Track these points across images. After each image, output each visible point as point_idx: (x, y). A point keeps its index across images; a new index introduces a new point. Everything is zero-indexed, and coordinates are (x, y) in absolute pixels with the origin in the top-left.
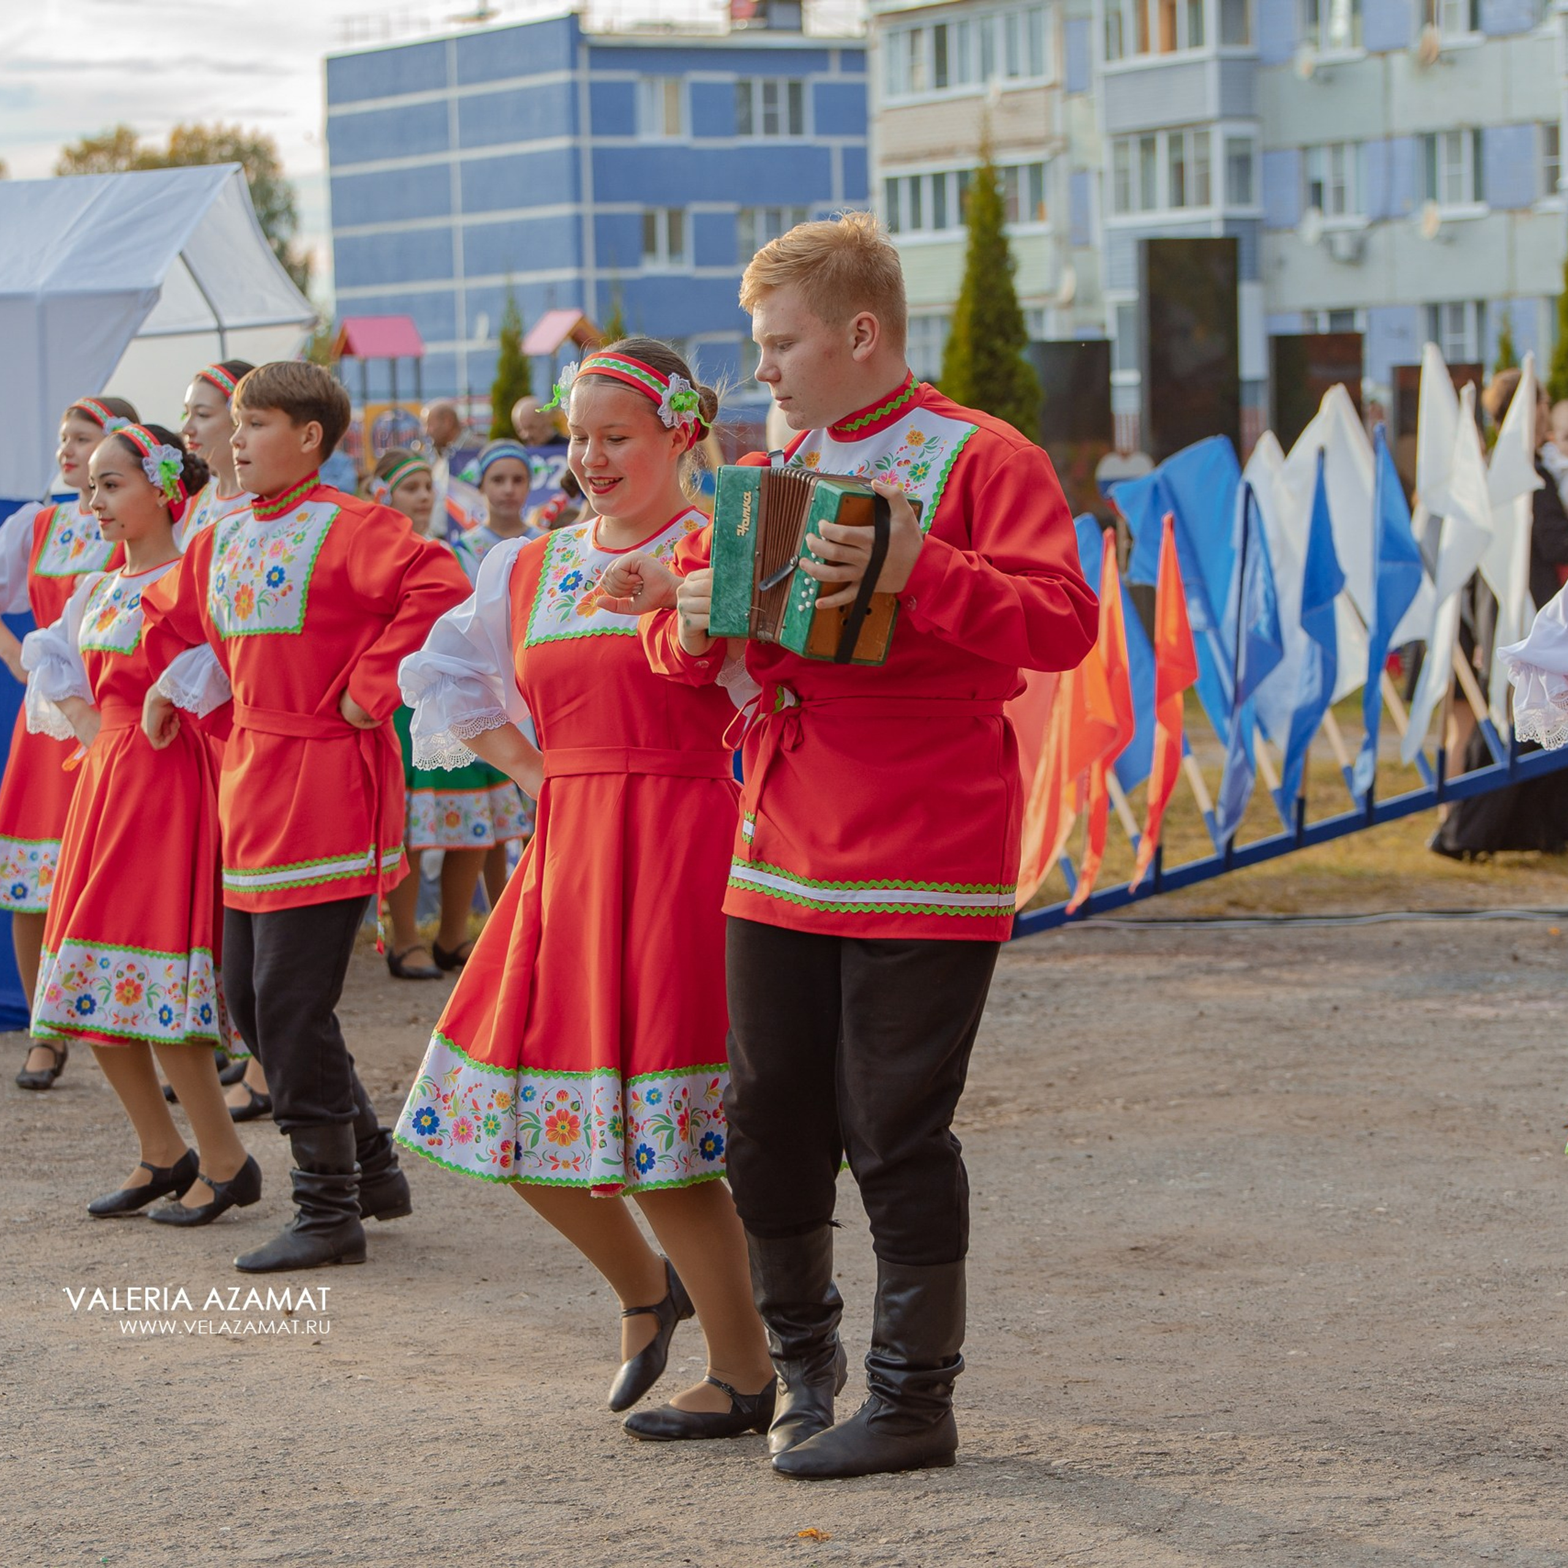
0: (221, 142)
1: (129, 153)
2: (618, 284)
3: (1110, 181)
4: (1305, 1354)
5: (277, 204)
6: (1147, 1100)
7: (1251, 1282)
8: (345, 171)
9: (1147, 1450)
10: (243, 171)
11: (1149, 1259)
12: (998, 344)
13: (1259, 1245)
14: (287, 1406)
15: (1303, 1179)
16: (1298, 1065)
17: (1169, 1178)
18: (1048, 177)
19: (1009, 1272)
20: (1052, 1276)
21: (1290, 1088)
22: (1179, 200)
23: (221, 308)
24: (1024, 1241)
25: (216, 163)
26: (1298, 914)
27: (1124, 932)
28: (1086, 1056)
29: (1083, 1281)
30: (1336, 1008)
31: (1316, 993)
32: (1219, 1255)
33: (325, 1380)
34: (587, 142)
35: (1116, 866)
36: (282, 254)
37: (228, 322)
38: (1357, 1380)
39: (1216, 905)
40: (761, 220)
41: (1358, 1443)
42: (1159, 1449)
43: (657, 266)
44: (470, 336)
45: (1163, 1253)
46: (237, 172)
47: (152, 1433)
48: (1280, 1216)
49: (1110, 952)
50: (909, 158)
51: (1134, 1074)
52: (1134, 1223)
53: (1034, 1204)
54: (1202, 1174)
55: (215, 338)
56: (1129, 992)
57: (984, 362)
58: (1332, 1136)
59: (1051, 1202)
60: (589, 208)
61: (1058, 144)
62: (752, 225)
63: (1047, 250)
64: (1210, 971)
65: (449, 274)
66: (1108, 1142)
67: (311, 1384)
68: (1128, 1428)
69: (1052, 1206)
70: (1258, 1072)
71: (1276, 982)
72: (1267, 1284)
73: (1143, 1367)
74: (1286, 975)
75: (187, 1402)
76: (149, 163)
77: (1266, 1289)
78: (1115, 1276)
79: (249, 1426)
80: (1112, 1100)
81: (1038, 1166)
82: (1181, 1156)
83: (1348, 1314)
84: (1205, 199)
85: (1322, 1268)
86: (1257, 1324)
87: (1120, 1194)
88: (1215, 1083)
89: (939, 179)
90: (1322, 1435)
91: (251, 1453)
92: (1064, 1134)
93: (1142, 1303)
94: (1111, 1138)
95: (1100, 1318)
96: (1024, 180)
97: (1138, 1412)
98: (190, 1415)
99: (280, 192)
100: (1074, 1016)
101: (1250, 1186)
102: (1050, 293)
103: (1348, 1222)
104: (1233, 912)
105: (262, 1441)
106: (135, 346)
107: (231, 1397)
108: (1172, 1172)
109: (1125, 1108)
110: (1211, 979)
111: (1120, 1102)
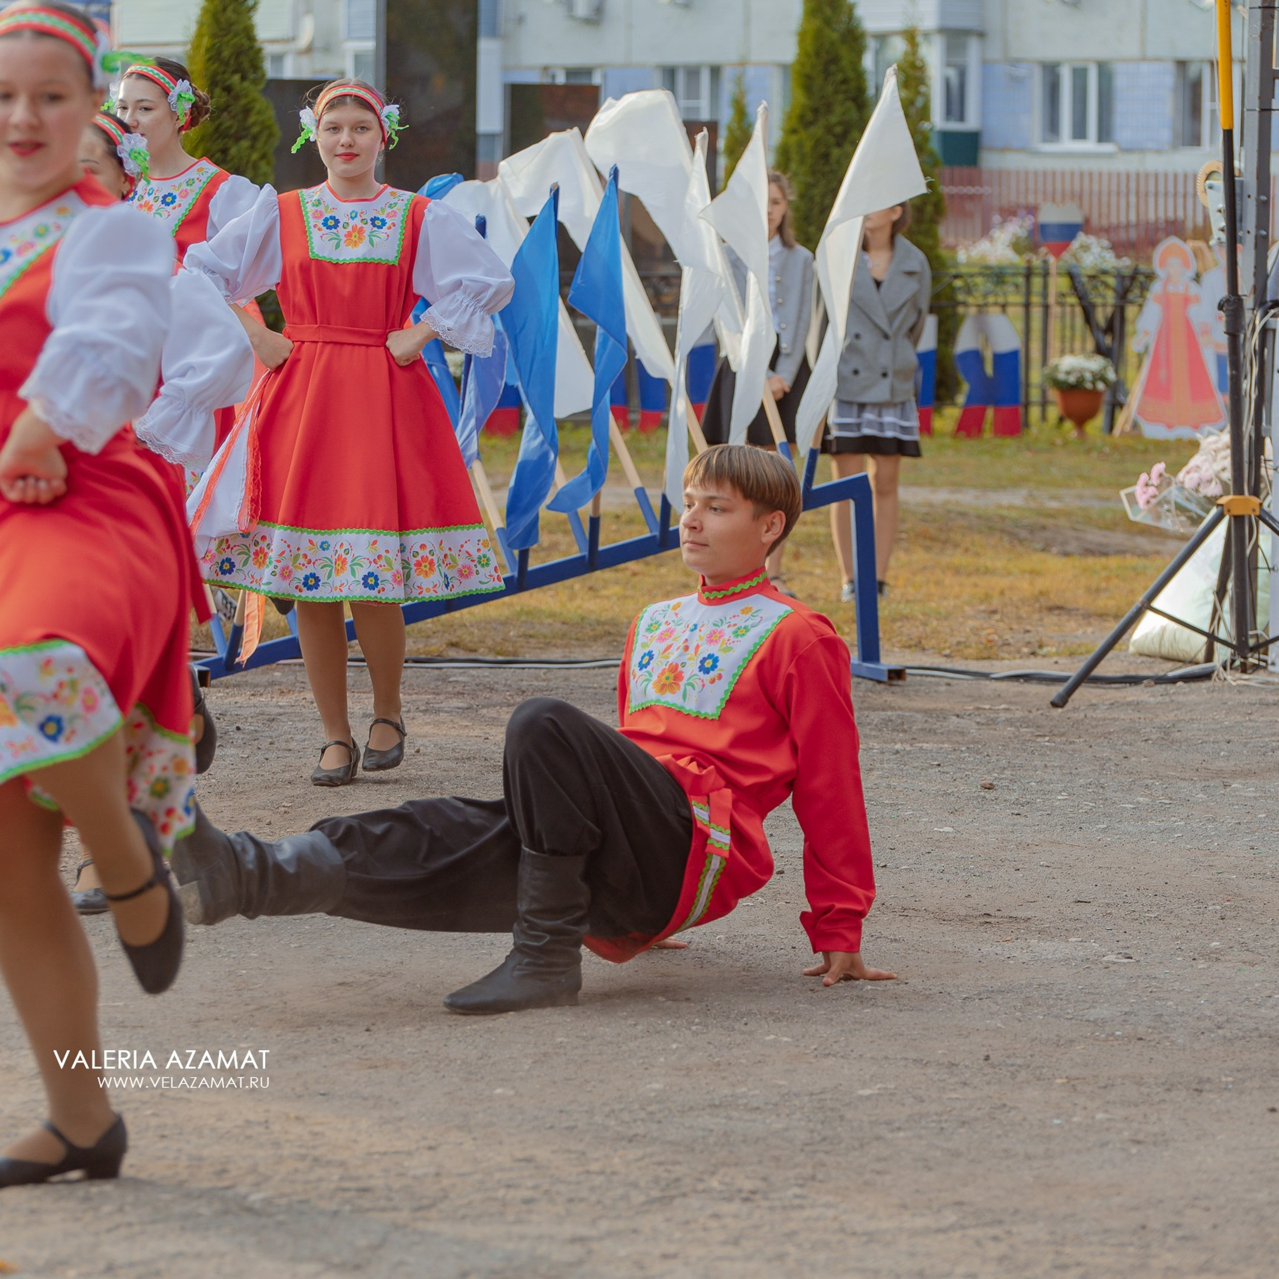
4: (511, 1093)
9: (348, 1186)
11: (356, 994)
19: (214, 1004)
20: (257, 1009)
24: (230, 973)
26: (520, 658)
28: (299, 791)
38: (564, 1119)
39: (436, 645)
42: (361, 1184)
45: (370, 988)
52: (343, 957)
59: (259, 935)
64: (429, 710)
68: (328, 1164)
71: (494, 723)
73: (347, 1103)
78: (322, 1011)
83: (557, 1054)
86: (463, 1062)
90: (527, 1174)
93: (349, 1038)
97: (340, 1148)
100: (289, 750)
104: (452, 653)
110: (428, 718)
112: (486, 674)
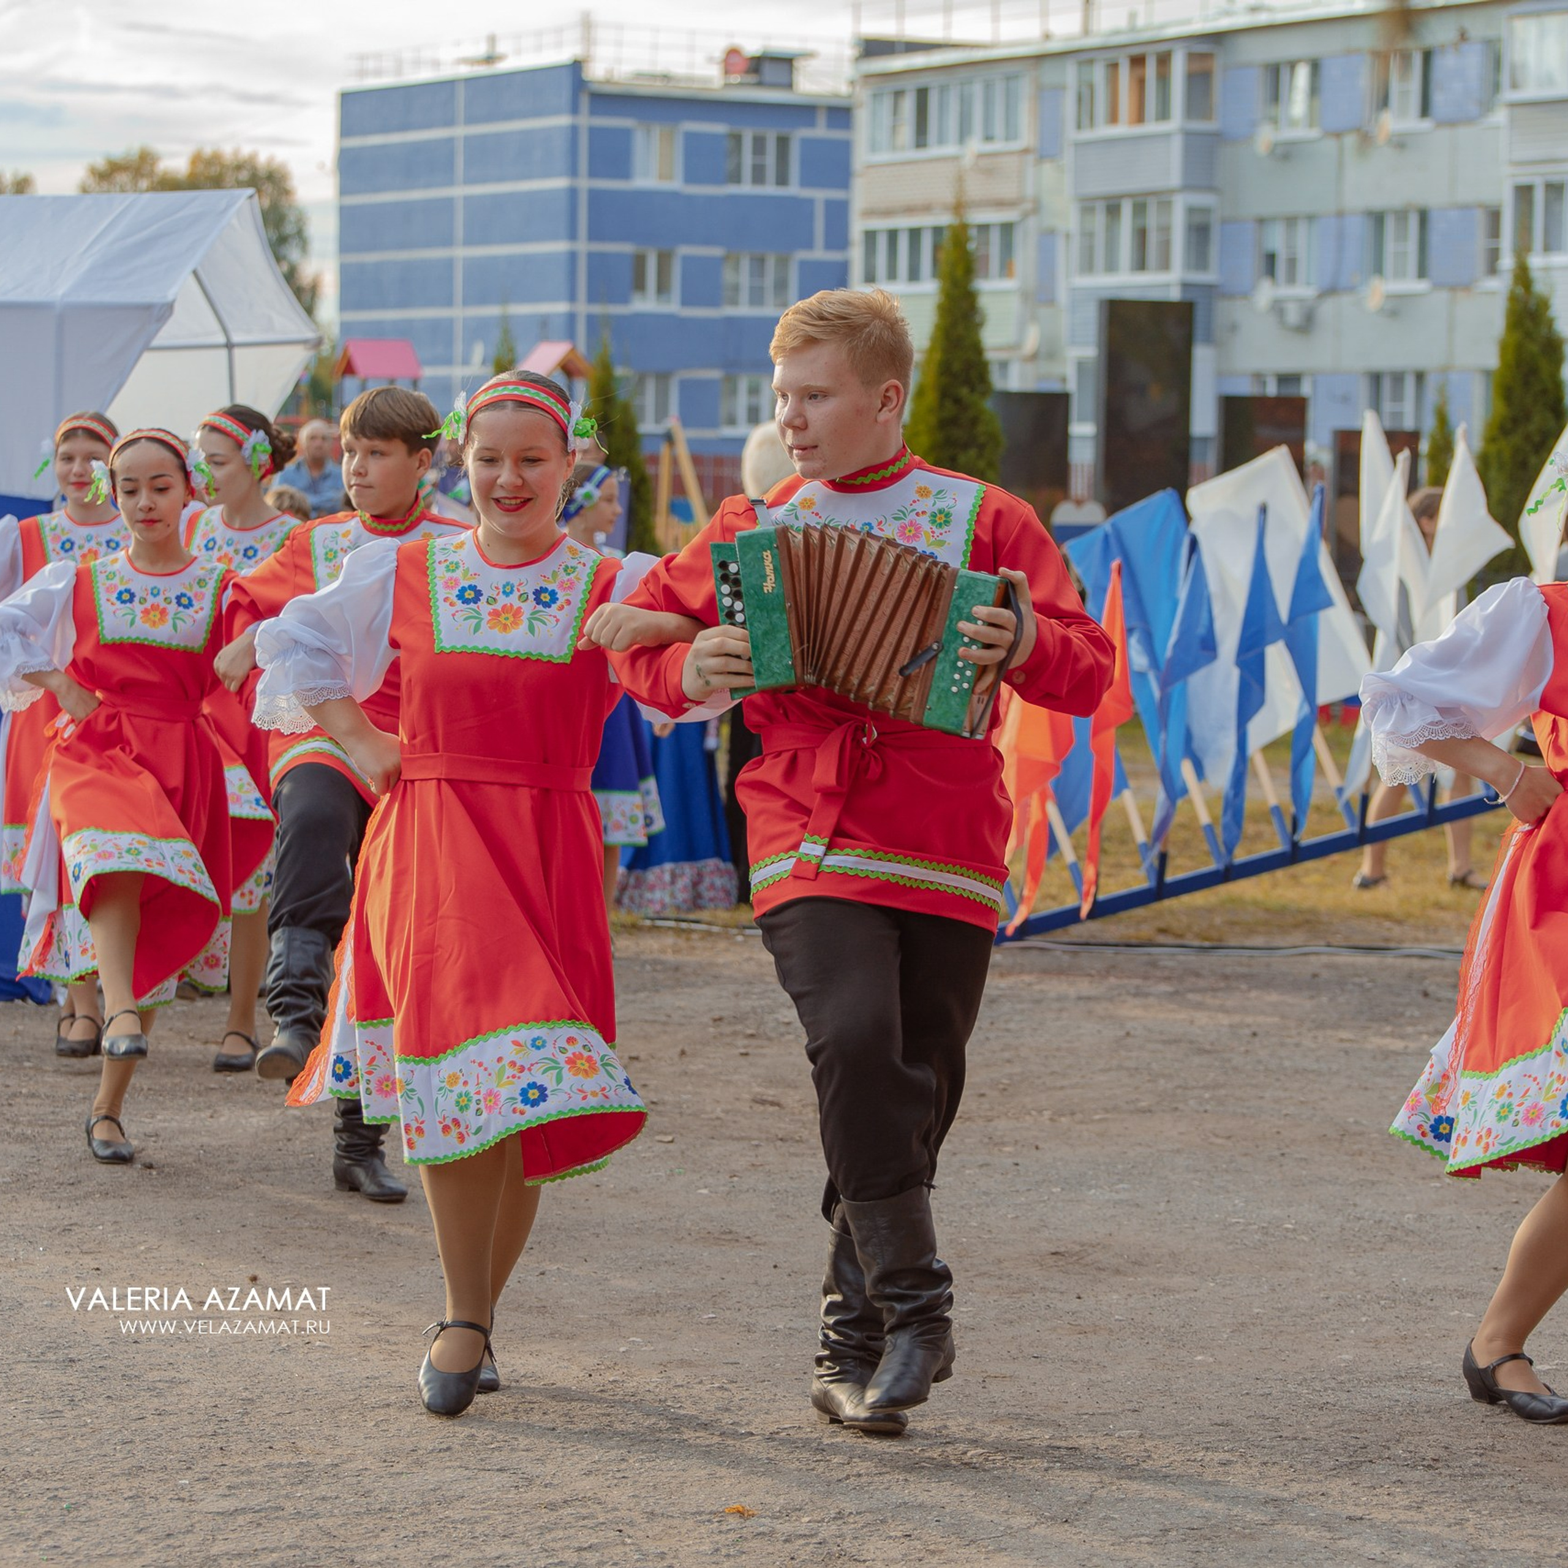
0: (239, 167)
1: (151, 174)
2: (607, 319)
3: (1076, 243)
4: (1211, 1360)
5: (289, 229)
6: (1073, 1114)
7: (1164, 1290)
8: (355, 200)
9: (1058, 1443)
10: (256, 197)
11: (1068, 1264)
12: (964, 392)
13: (1172, 1254)
14: (248, 1369)
15: (1217, 1194)
16: (1216, 1086)
17: (1090, 1188)
18: (1018, 237)
20: (976, 1276)
21: (1208, 1107)
22: (1141, 264)
23: (230, 326)
24: (951, 1241)
25: (232, 187)
26: (1224, 944)
27: (1058, 953)
28: (1017, 1069)
29: (1005, 1282)
30: (1255, 1034)
31: (1236, 1019)
32: (1135, 1263)
33: (284, 1345)
34: (584, 183)
35: (1054, 891)
36: (291, 277)
37: (236, 338)
38: (1259, 1386)
39: (1146, 931)
40: (745, 264)
41: (1258, 1446)
42: (1070, 1443)
43: (646, 304)
44: (466, 362)
45: (1082, 1258)
46: (251, 197)
47: (119, 1388)
48: (1193, 1228)
49: (1046, 972)
50: (888, 213)
51: (1062, 1088)
52: (1055, 1229)
53: (962, 1207)
54: (1121, 1186)
55: (223, 353)
56: (1061, 1010)
57: (950, 409)
58: (1246, 1155)
59: (978, 1205)
60: (583, 246)
61: (1028, 206)
62: (737, 268)
63: (1014, 304)
64: (1138, 994)
65: (449, 302)
66: (1034, 1151)
67: (271, 1348)
68: (1041, 1423)
69: (979, 1210)
70: (1179, 1091)
71: (1199, 1006)
72: (1178, 1292)
73: (1058, 1366)
74: (1209, 1000)
75: (153, 1360)
76: (169, 184)
77: (1177, 1296)
78: (1036, 1279)
79: (211, 1386)
80: (1040, 1112)
81: (968, 1172)
82: (1103, 1167)
83: (1253, 1324)
84: (1165, 264)
85: (1231, 1279)
86: (1166, 1330)
87: (1044, 1201)
88: (1138, 1100)
89: (915, 234)
90: (1223, 1438)
91: (211, 1411)
92: (994, 1142)
93: (1060, 1305)
94: (1037, 1148)
95: (1020, 1318)
96: (995, 237)
97: (1052, 1408)
98: (155, 1373)
99: (292, 217)
100: (1008, 1030)
101: (1166, 1199)
102: (1016, 346)
103: (1257, 1237)
104: (1161, 939)
105: (222, 1400)
106: (147, 356)
107: (195, 1357)
108: (1093, 1182)
109: (1051, 1120)
110: (1137, 1001)
111: (1047, 1114)
112: (1191, 959)
